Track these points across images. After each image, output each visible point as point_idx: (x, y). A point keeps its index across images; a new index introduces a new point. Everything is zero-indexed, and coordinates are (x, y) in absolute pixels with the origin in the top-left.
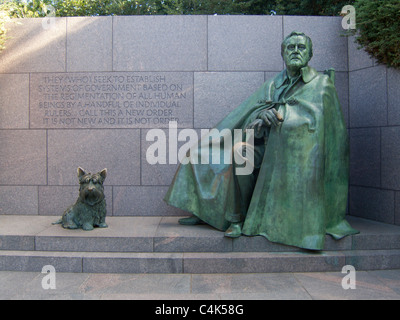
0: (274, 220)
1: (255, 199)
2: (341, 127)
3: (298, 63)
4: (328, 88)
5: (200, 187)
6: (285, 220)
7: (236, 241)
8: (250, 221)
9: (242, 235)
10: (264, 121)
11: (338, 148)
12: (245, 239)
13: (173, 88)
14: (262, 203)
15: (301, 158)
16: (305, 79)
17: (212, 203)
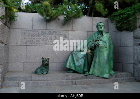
0: (97, 70)
1: (92, 65)
2: (112, 46)
3: (102, 30)
4: (109, 37)
5: (76, 62)
6: (100, 71)
7: (87, 76)
8: (91, 71)
9: (89, 74)
10: (95, 44)
11: (112, 52)
12: (90, 76)
13: (63, 35)
14: (94, 66)
15: (103, 54)
16: (103, 34)
17: (79, 66)
